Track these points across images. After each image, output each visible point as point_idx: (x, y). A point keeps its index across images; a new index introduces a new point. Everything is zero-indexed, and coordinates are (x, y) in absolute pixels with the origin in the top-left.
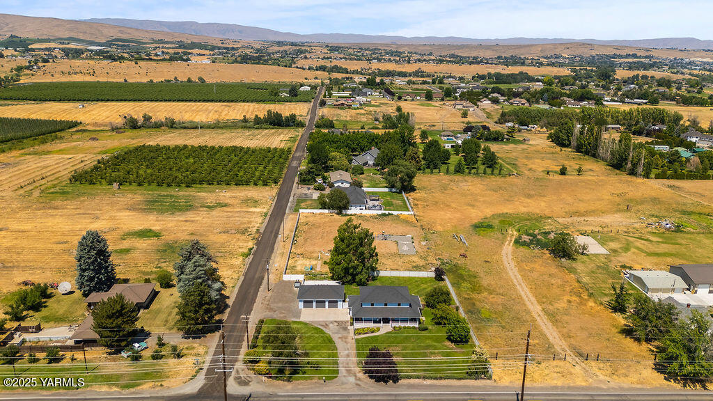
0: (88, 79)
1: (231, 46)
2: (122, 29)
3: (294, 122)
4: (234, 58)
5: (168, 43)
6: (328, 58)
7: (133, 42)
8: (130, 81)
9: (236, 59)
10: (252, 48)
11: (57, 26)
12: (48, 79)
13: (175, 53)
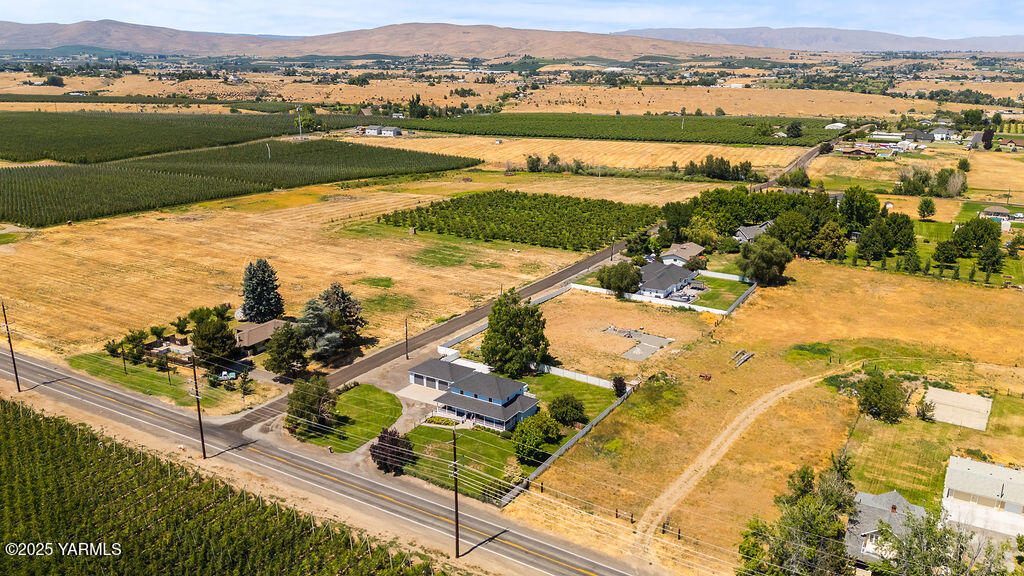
0: (577, 110)
1: (801, 62)
2: (655, 43)
3: (746, 174)
4: (792, 80)
5: (711, 59)
6: (958, 78)
7: (665, 59)
8: (623, 112)
9: (795, 82)
10: (836, 64)
11: (581, 42)
12: (532, 110)
13: (709, 75)
